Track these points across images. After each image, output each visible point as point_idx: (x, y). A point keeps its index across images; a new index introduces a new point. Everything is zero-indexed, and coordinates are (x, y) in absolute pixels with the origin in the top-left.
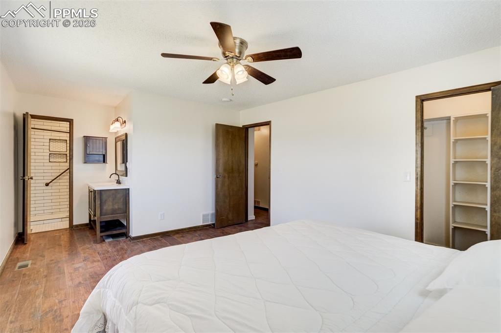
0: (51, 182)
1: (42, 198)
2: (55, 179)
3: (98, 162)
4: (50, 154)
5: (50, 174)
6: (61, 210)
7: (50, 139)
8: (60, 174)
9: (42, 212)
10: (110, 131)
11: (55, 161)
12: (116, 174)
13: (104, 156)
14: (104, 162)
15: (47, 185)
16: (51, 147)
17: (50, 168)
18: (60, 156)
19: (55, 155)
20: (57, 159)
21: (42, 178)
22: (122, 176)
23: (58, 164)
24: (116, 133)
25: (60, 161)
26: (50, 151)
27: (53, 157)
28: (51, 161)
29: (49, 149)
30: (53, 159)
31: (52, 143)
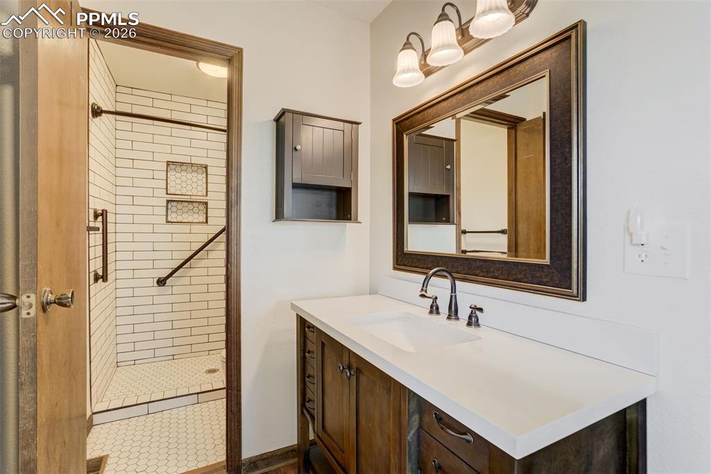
0: (170, 275)
1: (150, 318)
2: (180, 267)
4: (168, 201)
5: (169, 255)
6: (195, 348)
7: (168, 163)
8: (191, 253)
9: (151, 353)
11: (180, 219)
15: (161, 282)
16: (171, 184)
17: (168, 238)
18: (190, 206)
19: (180, 206)
20: (185, 215)
21: (149, 264)
23: (186, 228)
25: (190, 219)
26: (167, 194)
27: (174, 209)
28: (169, 219)
29: (167, 189)
30: (174, 215)
31: (171, 173)
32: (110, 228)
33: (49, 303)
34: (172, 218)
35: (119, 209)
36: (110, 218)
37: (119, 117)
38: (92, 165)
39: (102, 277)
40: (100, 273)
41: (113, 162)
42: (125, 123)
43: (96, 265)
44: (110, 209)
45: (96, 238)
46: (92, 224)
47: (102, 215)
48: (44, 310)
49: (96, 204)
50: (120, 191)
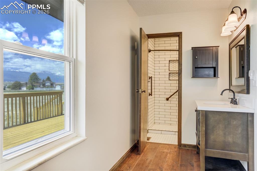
0: (170, 97)
2: (173, 95)
3: (208, 76)
4: (169, 73)
5: (170, 91)
7: (169, 61)
10: (222, 35)
12: (230, 90)
13: (215, 68)
14: (215, 76)
15: (167, 99)
16: (170, 67)
17: (169, 85)
21: (164, 93)
22: (239, 92)
24: (230, 36)
26: (169, 71)
27: (172, 76)
28: (170, 79)
29: (169, 69)
30: (172, 78)
31: (171, 64)
32: (153, 82)
33: (143, 91)
34: (171, 78)
35: (156, 76)
36: (153, 79)
37: (155, 52)
38: (149, 65)
39: (151, 94)
40: (150, 93)
41: (154, 62)
42: (157, 53)
43: (150, 91)
44: (153, 76)
45: (150, 84)
46: (149, 80)
47: (151, 78)
48: (142, 93)
49: (150, 75)
50: (156, 71)
